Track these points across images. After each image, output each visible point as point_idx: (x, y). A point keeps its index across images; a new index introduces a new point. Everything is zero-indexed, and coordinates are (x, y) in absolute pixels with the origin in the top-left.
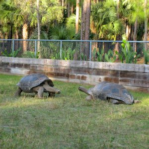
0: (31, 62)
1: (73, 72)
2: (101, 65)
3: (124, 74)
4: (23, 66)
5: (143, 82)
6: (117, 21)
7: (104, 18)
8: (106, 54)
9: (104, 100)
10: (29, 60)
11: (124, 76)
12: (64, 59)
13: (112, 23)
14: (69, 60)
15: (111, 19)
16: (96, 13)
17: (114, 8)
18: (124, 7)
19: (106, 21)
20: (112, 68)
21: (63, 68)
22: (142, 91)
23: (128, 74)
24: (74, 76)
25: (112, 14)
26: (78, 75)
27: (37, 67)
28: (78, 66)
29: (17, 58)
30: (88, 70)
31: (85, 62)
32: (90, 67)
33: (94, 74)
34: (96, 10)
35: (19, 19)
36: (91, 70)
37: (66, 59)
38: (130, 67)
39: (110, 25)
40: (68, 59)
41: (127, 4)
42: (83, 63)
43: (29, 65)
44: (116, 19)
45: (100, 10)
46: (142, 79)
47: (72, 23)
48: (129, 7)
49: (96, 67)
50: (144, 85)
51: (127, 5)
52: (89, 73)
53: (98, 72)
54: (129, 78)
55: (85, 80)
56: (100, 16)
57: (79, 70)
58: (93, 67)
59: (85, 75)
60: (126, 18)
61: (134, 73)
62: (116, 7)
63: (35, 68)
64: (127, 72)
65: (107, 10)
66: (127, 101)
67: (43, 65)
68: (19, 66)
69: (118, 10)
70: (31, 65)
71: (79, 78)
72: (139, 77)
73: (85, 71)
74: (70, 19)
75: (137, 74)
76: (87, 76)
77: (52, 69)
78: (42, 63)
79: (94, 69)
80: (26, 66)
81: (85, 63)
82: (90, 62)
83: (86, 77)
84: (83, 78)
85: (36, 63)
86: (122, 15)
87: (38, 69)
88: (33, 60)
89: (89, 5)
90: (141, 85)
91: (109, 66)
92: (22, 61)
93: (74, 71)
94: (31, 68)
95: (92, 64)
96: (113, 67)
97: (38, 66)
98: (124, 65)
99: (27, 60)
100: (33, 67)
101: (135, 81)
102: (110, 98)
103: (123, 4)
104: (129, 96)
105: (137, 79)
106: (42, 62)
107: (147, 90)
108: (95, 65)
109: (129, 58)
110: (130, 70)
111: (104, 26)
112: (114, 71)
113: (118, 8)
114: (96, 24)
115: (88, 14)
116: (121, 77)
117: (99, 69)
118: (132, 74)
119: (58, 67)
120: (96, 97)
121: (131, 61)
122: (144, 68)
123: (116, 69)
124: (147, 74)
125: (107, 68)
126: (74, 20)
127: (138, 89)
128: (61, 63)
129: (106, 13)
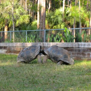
0: (7, 45)
2: (51, 44)
4: (3, 48)
5: (78, 54)
6: (63, 24)
7: (55, 21)
8: (54, 37)
10: (7, 44)
13: (60, 25)
15: (59, 22)
16: (50, 18)
17: (61, 15)
18: (67, 15)
19: (56, 23)
22: (78, 59)
23: (69, 49)
25: (60, 19)
27: (11, 48)
30: (43, 48)
31: (42, 43)
32: (44, 46)
35: (2, 23)
37: (29, 42)
38: (69, 45)
40: (31, 42)
41: (69, 13)
42: (40, 44)
43: (7, 47)
44: (62, 22)
45: (52, 17)
46: (77, 52)
47: (35, 25)
48: (70, 15)
49: (48, 46)
50: (79, 56)
56: (53, 20)
58: (46, 46)
60: (69, 22)
61: (72, 48)
62: (62, 15)
65: (57, 16)
67: (15, 47)
68: (1, 48)
69: (63, 17)
70: (8, 47)
72: (76, 50)
74: (34, 23)
75: (74, 49)
77: (21, 49)
80: (5, 48)
82: (45, 43)
86: (66, 20)
87: (12, 49)
89: (44, 11)
90: (77, 56)
92: (2, 44)
94: (8, 49)
96: (59, 45)
97: (12, 47)
98: (66, 44)
99: (5, 44)
100: (9, 48)
101: (73, 53)
103: (66, 13)
105: (74, 52)
106: (15, 44)
107: (81, 59)
108: (48, 44)
109: (69, 39)
110: (70, 47)
111: (55, 26)
114: (50, 25)
115: (44, 17)
119: (24, 47)
121: (70, 41)
122: (79, 45)
123: (61, 46)
124: (81, 48)
126: (36, 23)
127: (75, 58)
128: (26, 44)
129: (56, 19)
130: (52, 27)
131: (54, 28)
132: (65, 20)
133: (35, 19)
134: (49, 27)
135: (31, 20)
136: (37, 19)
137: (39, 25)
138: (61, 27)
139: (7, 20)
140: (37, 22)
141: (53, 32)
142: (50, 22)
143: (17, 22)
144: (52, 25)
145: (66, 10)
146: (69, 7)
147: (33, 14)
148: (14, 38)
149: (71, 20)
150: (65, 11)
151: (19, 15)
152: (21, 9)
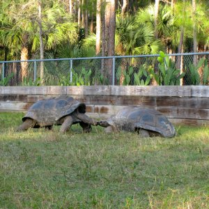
0: (28, 92)
1: (89, 103)
2: (129, 90)
3: (162, 101)
4: (18, 99)
5: (190, 111)
6: (155, 42)
7: (136, 37)
8: (135, 74)
10: (26, 90)
11: (162, 105)
12: (76, 85)
13: (149, 46)
14: (83, 86)
15: (146, 39)
16: (125, 30)
17: (150, 23)
18: (165, 22)
19: (140, 42)
20: (144, 94)
22: (189, 124)
23: (168, 100)
24: (90, 108)
25: (149, 32)
26: (96, 106)
27: (36, 98)
28: (95, 93)
29: (9, 87)
30: (110, 99)
32: (113, 94)
33: (118, 104)
34: (125, 26)
35: (15, 41)
36: (114, 99)
37: (78, 84)
38: (170, 91)
39: (146, 47)
40: (81, 85)
41: (169, 18)
42: (103, 88)
43: (26, 96)
44: (154, 39)
45: (130, 27)
46: (188, 108)
47: (91, 45)
48: (172, 22)
49: (122, 94)
50: (192, 116)
51: (168, 20)
52: (112, 103)
53: (124, 100)
54: (169, 107)
55: (106, 113)
56: (131, 34)
57: (97, 99)
58: (117, 94)
59: (105, 106)
60: (168, 38)
61: (177, 99)
62: (153, 23)
63: (34, 100)
64: (166, 98)
65: (141, 26)
67: (46, 95)
68: (12, 97)
69: (156, 27)
70: (29, 96)
71: (97, 110)
72: (184, 104)
73: (106, 101)
75: (182, 100)
76: (109, 107)
78: (44, 93)
79: (119, 96)
80: (22, 98)
81: (106, 88)
82: (113, 87)
83: (107, 109)
84: (104, 110)
85: (35, 92)
86: (162, 34)
88: (31, 89)
89: (113, 14)
90: (187, 116)
91: (141, 90)
92: (15, 90)
93: (90, 101)
94: (28, 100)
95: (116, 90)
96: (146, 92)
97: (38, 96)
98: (162, 88)
99: (22, 90)
100: (32, 98)
101: (178, 110)
102: (139, 128)
103: (163, 18)
104: (168, 125)
105: (181, 108)
106: (44, 90)
107: (196, 123)
108: (120, 90)
110: (170, 95)
111: (137, 49)
112: (148, 97)
113: (156, 24)
114: (125, 46)
115: (111, 27)
116: (158, 105)
117: (127, 96)
118: (174, 100)
120: (120, 127)
121: (172, 82)
122: (192, 91)
123: (150, 94)
124: (196, 99)
125: (137, 94)
126: (94, 42)
127: (182, 122)
128: (71, 90)
129: (139, 31)
130: (130, 50)
131: (136, 53)
132: (160, 35)
133: (91, 33)
134: (123, 50)
135: (82, 35)
136: (95, 32)
137: (101, 47)
138: (151, 50)
139: (27, 35)
140: (96, 38)
141: (133, 62)
142: (125, 38)
143: (50, 40)
144: (130, 46)
145: (163, 12)
146: (169, 5)
147: (87, 22)
148: (42, 75)
149: (174, 33)
150: (160, 13)
151: (55, 23)
152: (58, 10)
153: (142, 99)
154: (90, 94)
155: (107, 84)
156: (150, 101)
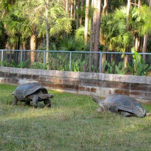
1: (83, 84)
2: (111, 77)
3: (135, 86)
4: (32, 78)
6: (126, 34)
7: (113, 30)
8: (116, 66)
9: (116, 112)
10: (38, 72)
11: (135, 89)
12: (73, 71)
13: (122, 36)
14: (79, 72)
15: (120, 31)
16: (105, 25)
17: (123, 20)
18: (134, 19)
19: (115, 34)
20: (122, 80)
21: (72, 79)
23: (139, 86)
24: (84, 88)
25: (122, 26)
26: (88, 87)
27: (45, 78)
28: (87, 78)
29: (25, 69)
30: (98, 82)
32: (100, 79)
33: (104, 87)
34: (106, 22)
35: (26, 30)
36: (101, 82)
37: (75, 70)
38: (141, 80)
39: (120, 37)
40: (77, 71)
41: (137, 16)
42: (93, 75)
43: (38, 76)
44: (126, 31)
45: (109, 23)
47: (81, 35)
48: (138, 19)
49: (107, 79)
51: (136, 18)
52: (99, 85)
53: (108, 84)
54: (140, 91)
55: (95, 92)
56: (110, 28)
57: (89, 82)
58: (103, 79)
59: (94, 87)
60: (135, 31)
61: (145, 86)
62: (125, 19)
63: (43, 80)
64: (138, 84)
65: (117, 22)
66: (139, 114)
67: (52, 77)
68: (27, 77)
69: (128, 23)
70: (40, 77)
71: (88, 90)
73: (95, 83)
74: (79, 31)
75: (149, 87)
76: (97, 88)
77: (61, 81)
78: (51, 75)
79: (104, 81)
81: (95, 75)
82: (100, 74)
83: (95, 89)
84: (93, 90)
85: (44, 74)
86: (132, 28)
87: (47, 80)
88: (41, 71)
89: (99, 16)
91: (120, 78)
92: (30, 72)
93: (84, 83)
94: (39, 79)
95: (102, 76)
96: (124, 79)
98: (135, 77)
99: (35, 71)
100: (42, 78)
101: (146, 94)
102: (121, 110)
103: (133, 16)
104: (141, 109)
105: (148, 92)
106: (51, 73)
109: (141, 70)
110: (141, 83)
111: (113, 38)
112: (125, 83)
113: (127, 20)
114: (105, 36)
115: (97, 25)
116: (132, 89)
117: (110, 82)
118: (143, 86)
119: (67, 79)
120: (107, 109)
121: (142, 74)
123: (126, 81)
125: (117, 80)
126: (83, 32)
128: (70, 74)
129: (115, 25)
131: (113, 41)
132: (130, 28)
133: (81, 26)
134: (104, 39)
136: (83, 24)
137: (88, 36)
138: (123, 39)
140: (84, 30)
141: (110, 47)
142: (106, 31)
144: (109, 36)
145: (133, 12)
146: (137, 7)
147: (78, 17)
149: (139, 27)
150: (130, 12)
152: (58, 9)
153: (121, 84)
154: (83, 78)
155: (96, 72)
156: (126, 85)
